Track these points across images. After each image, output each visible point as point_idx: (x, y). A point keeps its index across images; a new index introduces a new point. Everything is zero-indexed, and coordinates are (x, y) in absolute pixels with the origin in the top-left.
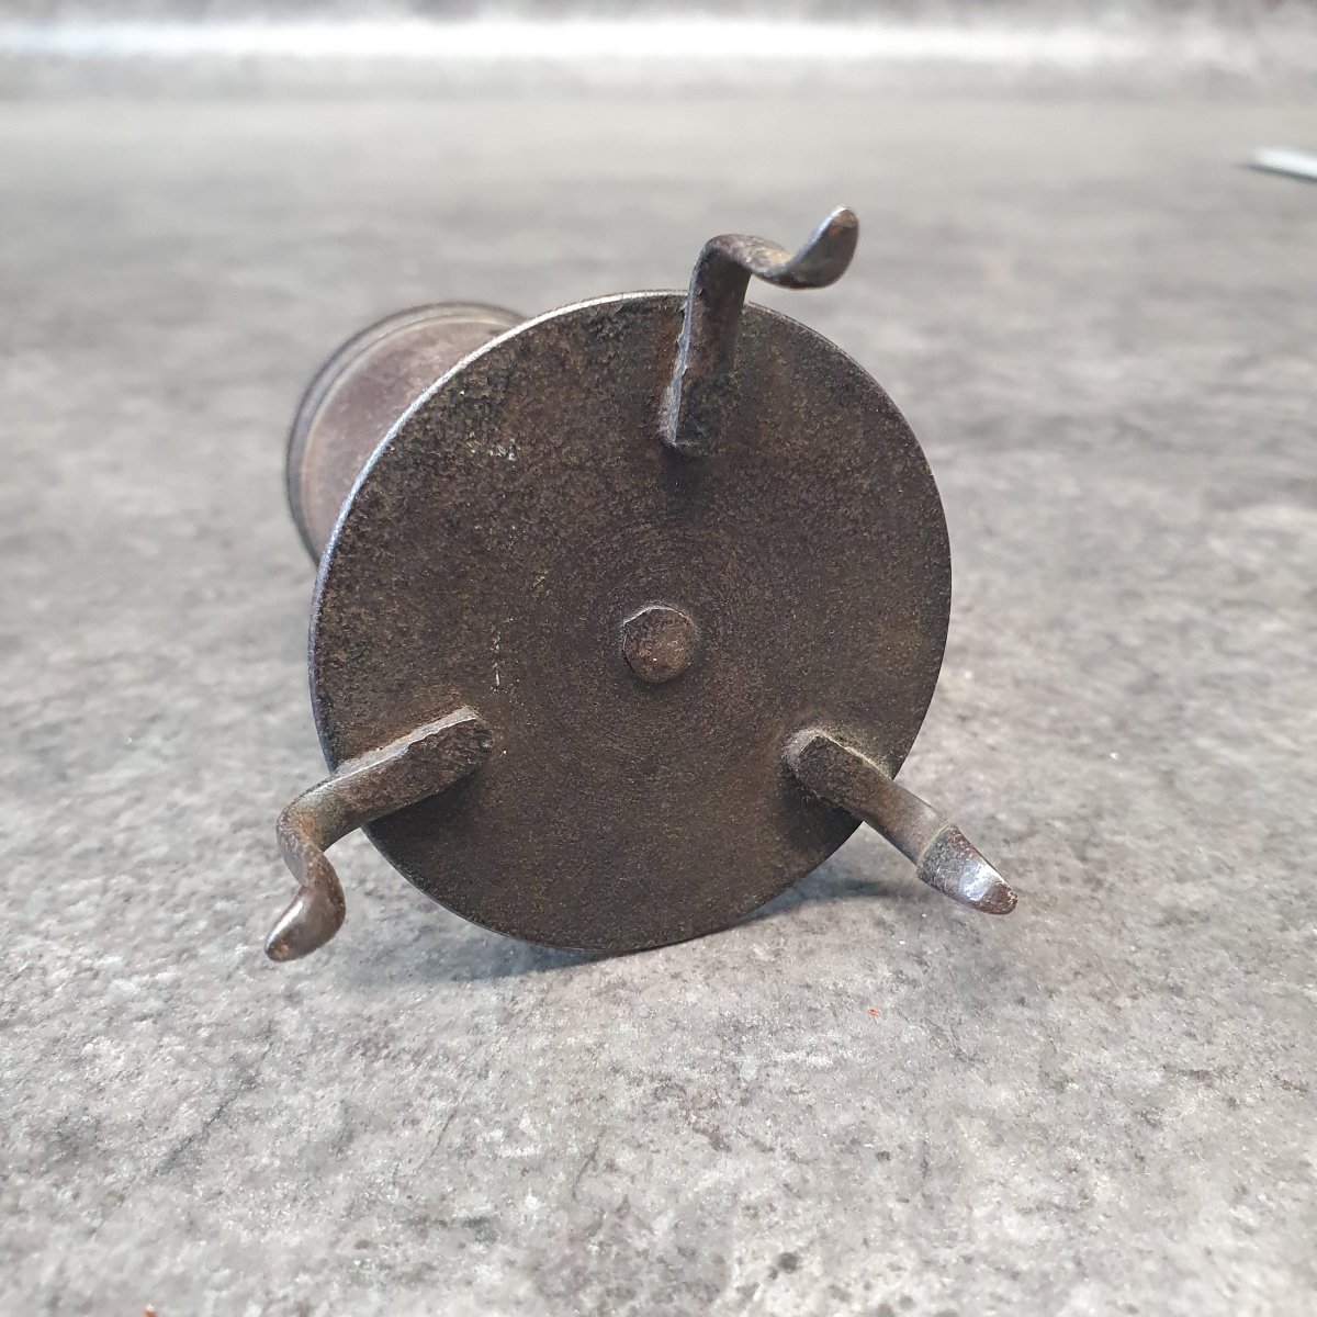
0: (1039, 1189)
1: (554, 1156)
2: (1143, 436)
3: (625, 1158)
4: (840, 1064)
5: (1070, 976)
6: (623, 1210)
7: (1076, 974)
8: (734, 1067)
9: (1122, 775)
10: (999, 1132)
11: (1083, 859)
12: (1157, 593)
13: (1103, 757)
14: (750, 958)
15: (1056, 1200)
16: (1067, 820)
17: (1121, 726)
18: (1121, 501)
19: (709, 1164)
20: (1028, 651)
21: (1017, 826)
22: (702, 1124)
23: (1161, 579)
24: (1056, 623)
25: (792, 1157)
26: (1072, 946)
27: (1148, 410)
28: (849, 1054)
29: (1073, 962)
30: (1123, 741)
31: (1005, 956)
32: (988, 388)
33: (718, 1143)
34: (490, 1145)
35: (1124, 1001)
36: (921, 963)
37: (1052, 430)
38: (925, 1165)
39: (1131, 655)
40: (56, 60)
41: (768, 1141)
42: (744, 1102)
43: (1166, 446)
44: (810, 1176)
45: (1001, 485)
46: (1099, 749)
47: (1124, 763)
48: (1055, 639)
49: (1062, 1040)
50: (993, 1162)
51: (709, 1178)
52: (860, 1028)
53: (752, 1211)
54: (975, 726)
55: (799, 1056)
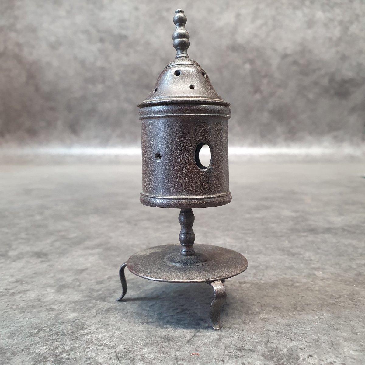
0: (356, 348)
1: (261, 341)
2: (348, 231)
3: (275, 342)
5: (354, 318)
6: (277, 348)
7: (355, 318)
8: (291, 330)
9: (357, 288)
10: (345, 340)
11: (352, 301)
12: (358, 259)
15: (360, 349)
16: (347, 295)
17: (355, 281)
18: (347, 243)
20: (332, 269)
21: (337, 296)
22: (287, 337)
23: (358, 256)
24: (337, 264)
25: (306, 342)
26: (353, 314)
27: (349, 226)
28: (313, 329)
30: (356, 283)
31: (340, 315)
32: (311, 223)
33: (291, 340)
34: (248, 340)
36: (323, 316)
37: (328, 230)
38: (333, 344)
39: (355, 269)
40: (71, 156)
41: (301, 340)
42: (295, 335)
43: (355, 233)
44: (311, 344)
45: (319, 240)
46: (351, 284)
47: (357, 286)
48: (338, 267)
49: (355, 327)
50: (345, 344)
51: (291, 345)
52: (314, 325)
53: (301, 349)
54: (324, 281)
55: (304, 329)
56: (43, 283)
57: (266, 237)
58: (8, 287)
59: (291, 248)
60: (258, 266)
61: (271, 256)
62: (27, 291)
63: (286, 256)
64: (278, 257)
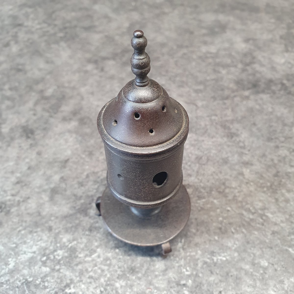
1: (192, 274)
3: (200, 275)
4: (227, 260)
6: (201, 283)
8: (213, 260)
11: (262, 219)
12: (282, 147)
13: (267, 194)
14: (215, 239)
17: (271, 186)
18: (279, 114)
19: (211, 276)
22: (209, 269)
23: (283, 142)
24: (264, 155)
25: (221, 275)
29: (258, 242)
30: (271, 190)
31: (249, 240)
33: (212, 273)
34: (184, 272)
35: (264, 250)
37: (269, 85)
38: (237, 278)
39: (275, 166)
42: (215, 266)
45: (258, 107)
48: (263, 160)
49: (255, 256)
50: (245, 278)
51: (210, 279)
52: (229, 253)
53: (216, 284)
54: (248, 185)
56: (38, 185)
57: (214, 98)
58: (13, 192)
59: (232, 121)
60: (201, 158)
61: (214, 139)
62: (29, 198)
63: (225, 139)
64: (220, 140)
